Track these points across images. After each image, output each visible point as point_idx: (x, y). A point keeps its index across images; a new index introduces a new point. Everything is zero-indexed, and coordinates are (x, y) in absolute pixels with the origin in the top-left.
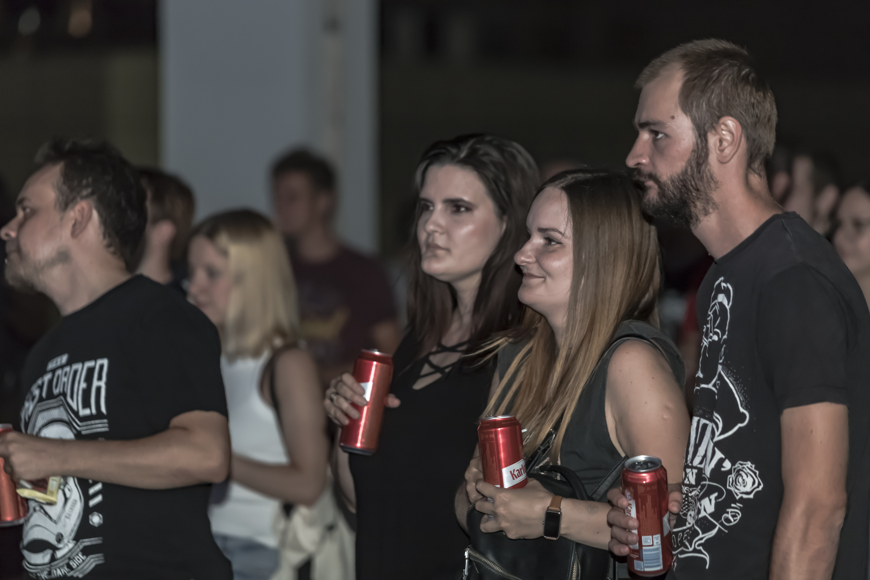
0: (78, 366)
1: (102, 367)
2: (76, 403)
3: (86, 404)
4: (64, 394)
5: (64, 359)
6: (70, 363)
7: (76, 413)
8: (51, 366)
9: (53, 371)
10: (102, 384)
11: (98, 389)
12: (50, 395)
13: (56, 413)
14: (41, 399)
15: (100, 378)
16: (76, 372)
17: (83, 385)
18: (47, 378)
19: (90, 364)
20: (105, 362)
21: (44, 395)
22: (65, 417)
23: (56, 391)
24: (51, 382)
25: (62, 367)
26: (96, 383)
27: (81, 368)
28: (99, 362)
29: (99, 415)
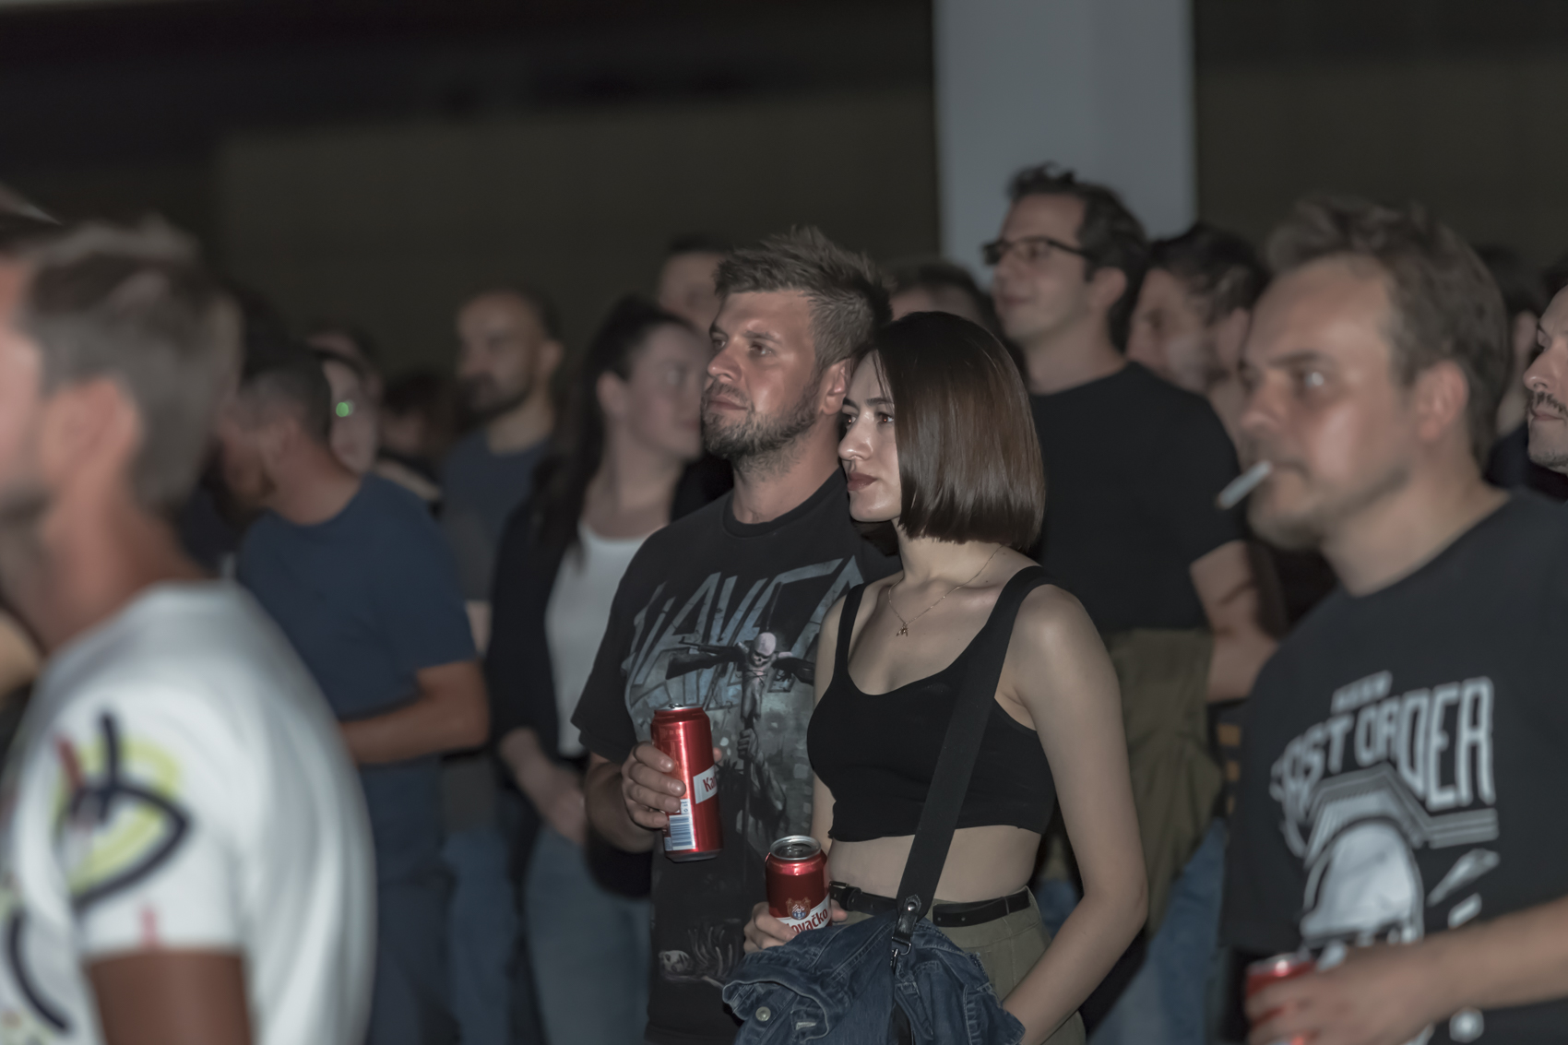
0: (1417, 700)
1: (1476, 702)
2: (1423, 780)
3: (1447, 778)
4: (1392, 762)
5: (1381, 684)
6: (1396, 691)
7: (1423, 802)
8: (1343, 700)
9: (1355, 712)
10: (1483, 735)
11: (1474, 750)
12: (1350, 763)
13: (1371, 803)
14: (1327, 774)
15: (1475, 722)
16: (1415, 716)
17: (1437, 741)
18: (1338, 728)
19: (1445, 694)
20: (1484, 689)
21: (1336, 762)
22: (1393, 809)
23: (1365, 756)
24: (1350, 738)
25: (1378, 702)
26: (1466, 735)
27: (1431, 704)
28: (1469, 691)
29: (1477, 803)
